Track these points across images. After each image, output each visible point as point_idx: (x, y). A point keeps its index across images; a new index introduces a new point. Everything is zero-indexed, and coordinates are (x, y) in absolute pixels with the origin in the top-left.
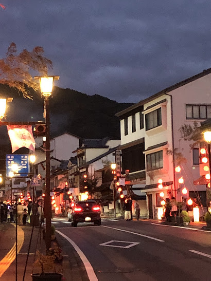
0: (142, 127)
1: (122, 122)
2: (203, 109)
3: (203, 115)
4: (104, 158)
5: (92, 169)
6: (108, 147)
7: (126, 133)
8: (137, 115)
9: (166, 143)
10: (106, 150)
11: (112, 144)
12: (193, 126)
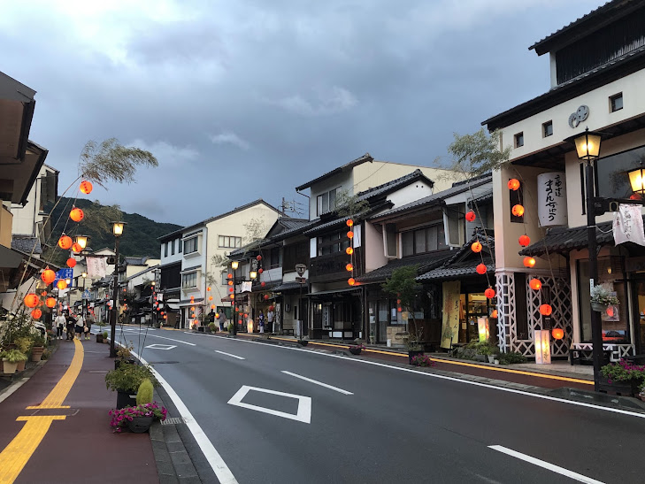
0: (180, 251)
1: (163, 247)
2: (232, 240)
3: (232, 245)
4: (144, 276)
5: (132, 285)
6: (146, 265)
7: (166, 256)
8: (177, 242)
9: (200, 266)
10: (145, 268)
11: (152, 263)
12: (223, 256)
